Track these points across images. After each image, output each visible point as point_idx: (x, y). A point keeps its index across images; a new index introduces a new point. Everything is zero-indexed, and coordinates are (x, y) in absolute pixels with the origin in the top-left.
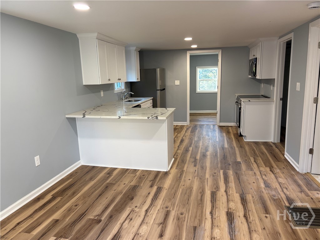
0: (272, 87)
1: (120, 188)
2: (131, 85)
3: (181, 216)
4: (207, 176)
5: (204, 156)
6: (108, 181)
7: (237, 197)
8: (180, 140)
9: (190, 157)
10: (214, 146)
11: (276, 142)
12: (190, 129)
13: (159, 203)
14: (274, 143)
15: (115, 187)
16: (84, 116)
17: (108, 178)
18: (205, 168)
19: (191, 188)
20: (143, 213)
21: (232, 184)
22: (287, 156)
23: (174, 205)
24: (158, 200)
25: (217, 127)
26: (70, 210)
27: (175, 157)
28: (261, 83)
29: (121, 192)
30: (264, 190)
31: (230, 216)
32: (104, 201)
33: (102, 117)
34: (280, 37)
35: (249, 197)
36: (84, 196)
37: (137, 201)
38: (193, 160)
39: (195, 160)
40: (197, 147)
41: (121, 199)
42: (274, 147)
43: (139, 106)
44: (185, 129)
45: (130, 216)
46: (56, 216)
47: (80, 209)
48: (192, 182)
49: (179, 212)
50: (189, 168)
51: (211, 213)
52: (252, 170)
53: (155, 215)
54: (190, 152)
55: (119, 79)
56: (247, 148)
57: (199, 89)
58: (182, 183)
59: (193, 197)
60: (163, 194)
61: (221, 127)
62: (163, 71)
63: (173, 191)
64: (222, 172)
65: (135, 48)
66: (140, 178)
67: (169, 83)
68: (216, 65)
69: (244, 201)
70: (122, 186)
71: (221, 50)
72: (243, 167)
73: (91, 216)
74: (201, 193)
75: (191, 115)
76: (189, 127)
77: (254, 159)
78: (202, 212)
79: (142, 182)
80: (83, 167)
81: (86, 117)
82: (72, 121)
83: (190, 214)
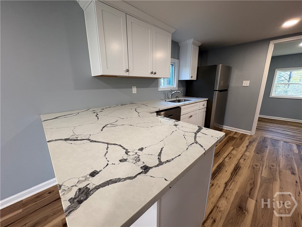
12: (255, 144)
44: (246, 142)
55: (153, 73)
57: (275, 94)
76: (254, 141)
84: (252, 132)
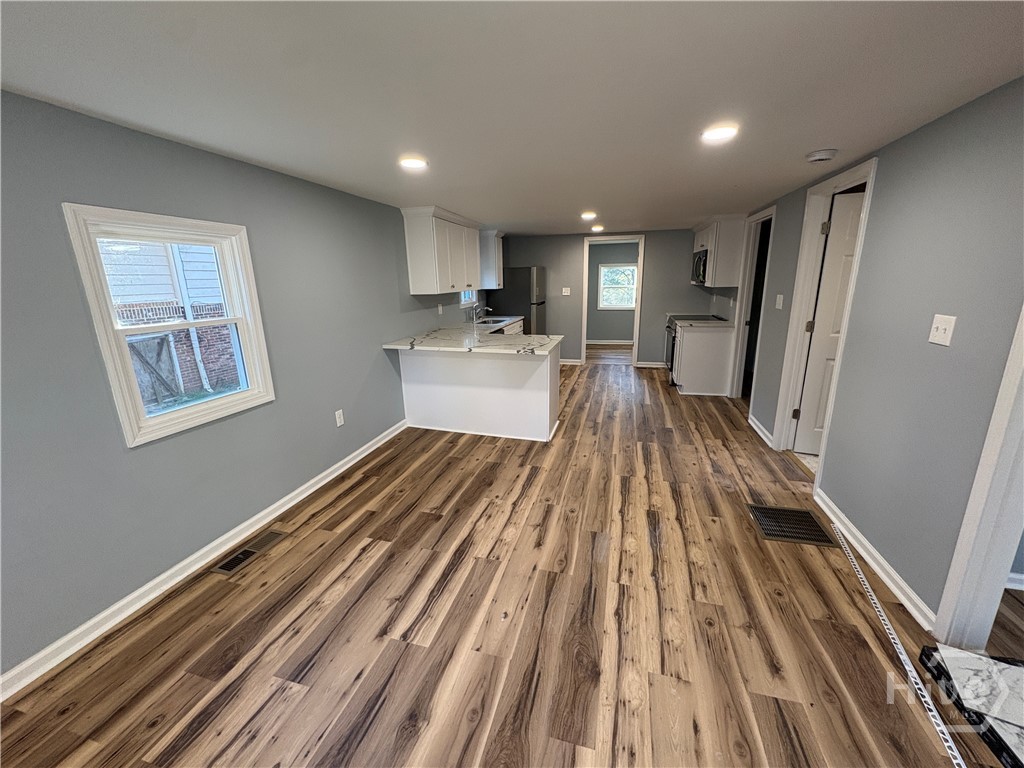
0: (732, 302)
1: (471, 466)
2: (487, 295)
3: (571, 515)
4: (615, 451)
5: (610, 417)
6: (450, 455)
7: (665, 488)
8: (569, 391)
9: (586, 420)
10: (628, 402)
11: (734, 397)
12: (587, 372)
13: (535, 492)
14: (730, 399)
15: (462, 464)
16: (412, 348)
17: (451, 448)
18: (611, 437)
19: (587, 471)
20: (508, 508)
21: (657, 466)
22: (753, 421)
23: (560, 496)
24: (533, 487)
25: (632, 369)
26: (391, 498)
27: (561, 418)
28: (712, 294)
29: (471, 474)
30: (711, 478)
31: (653, 518)
32: (445, 487)
33: (442, 349)
34: (752, 214)
35: (686, 489)
36: (414, 478)
37: (498, 488)
38: (591, 424)
39: (596, 424)
40: (598, 403)
41: (473, 482)
42: (731, 405)
43: (500, 331)
44: (578, 372)
45: (488, 512)
46: (371, 506)
47: (408, 498)
48: (590, 461)
49: (568, 509)
50: (585, 437)
51: (621, 512)
52: (691, 443)
53: (530, 510)
54: (586, 411)
55: (469, 286)
56: (683, 406)
57: (603, 304)
58: (573, 461)
59: (590, 485)
60: (542, 478)
61: (639, 369)
62: (542, 272)
63: (558, 474)
64: (639, 444)
65: (495, 232)
66: (503, 451)
67: (551, 292)
68: (635, 261)
69: (677, 494)
70: (474, 463)
71: (644, 236)
72: (677, 437)
73: (426, 508)
74: (604, 478)
75: (589, 347)
76: (585, 369)
77: (696, 424)
78: (606, 509)
79: (506, 456)
80: (410, 431)
81: (416, 348)
82: (393, 355)
83: (586, 512)
84: (581, 362)
